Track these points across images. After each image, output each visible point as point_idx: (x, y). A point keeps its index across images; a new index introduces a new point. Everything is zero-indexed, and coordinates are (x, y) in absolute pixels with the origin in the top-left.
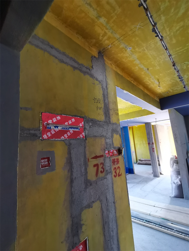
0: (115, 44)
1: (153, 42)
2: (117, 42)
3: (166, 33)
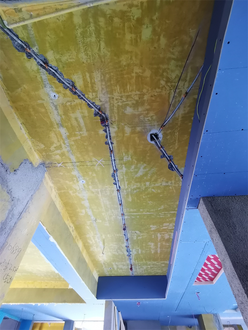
0: (67, 165)
1: (110, 189)
2: (70, 164)
3: (125, 186)
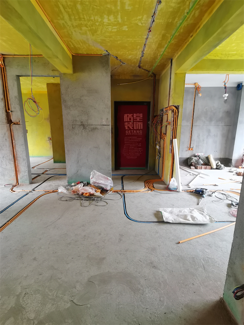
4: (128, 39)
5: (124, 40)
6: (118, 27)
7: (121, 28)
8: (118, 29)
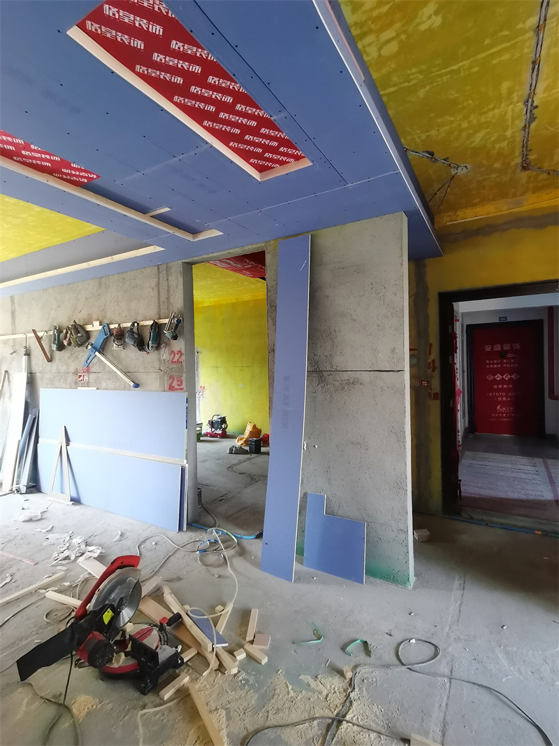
4: (455, 67)
5: (441, 76)
6: (398, 25)
7: (411, 28)
8: (403, 37)
